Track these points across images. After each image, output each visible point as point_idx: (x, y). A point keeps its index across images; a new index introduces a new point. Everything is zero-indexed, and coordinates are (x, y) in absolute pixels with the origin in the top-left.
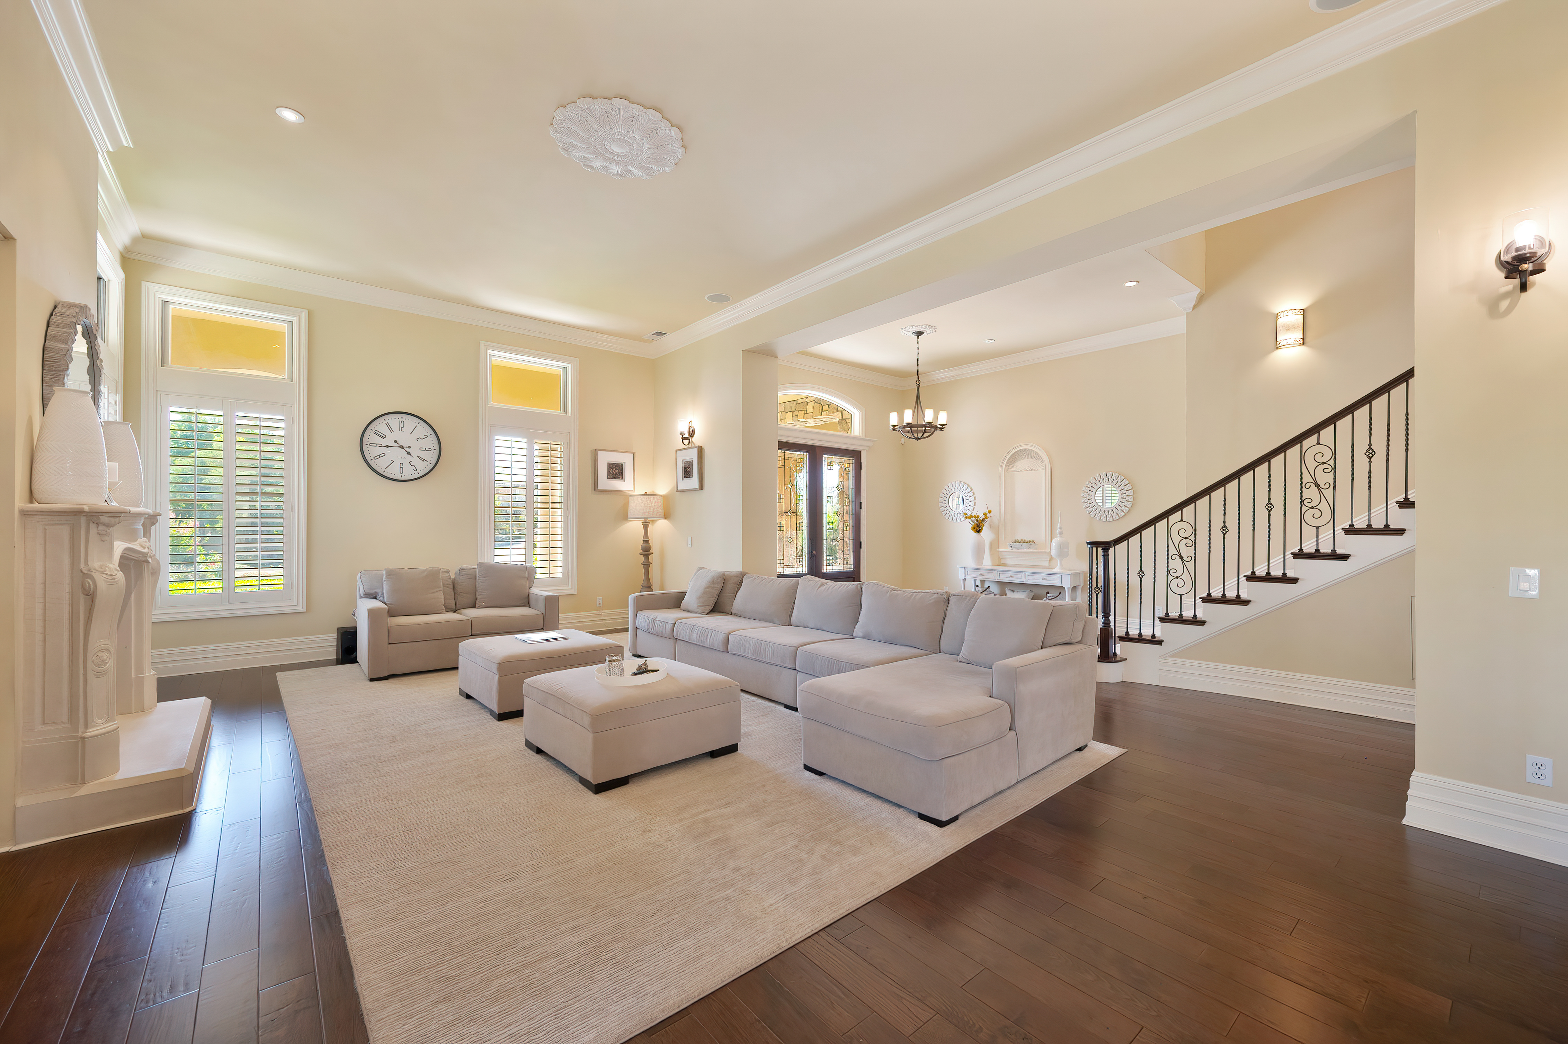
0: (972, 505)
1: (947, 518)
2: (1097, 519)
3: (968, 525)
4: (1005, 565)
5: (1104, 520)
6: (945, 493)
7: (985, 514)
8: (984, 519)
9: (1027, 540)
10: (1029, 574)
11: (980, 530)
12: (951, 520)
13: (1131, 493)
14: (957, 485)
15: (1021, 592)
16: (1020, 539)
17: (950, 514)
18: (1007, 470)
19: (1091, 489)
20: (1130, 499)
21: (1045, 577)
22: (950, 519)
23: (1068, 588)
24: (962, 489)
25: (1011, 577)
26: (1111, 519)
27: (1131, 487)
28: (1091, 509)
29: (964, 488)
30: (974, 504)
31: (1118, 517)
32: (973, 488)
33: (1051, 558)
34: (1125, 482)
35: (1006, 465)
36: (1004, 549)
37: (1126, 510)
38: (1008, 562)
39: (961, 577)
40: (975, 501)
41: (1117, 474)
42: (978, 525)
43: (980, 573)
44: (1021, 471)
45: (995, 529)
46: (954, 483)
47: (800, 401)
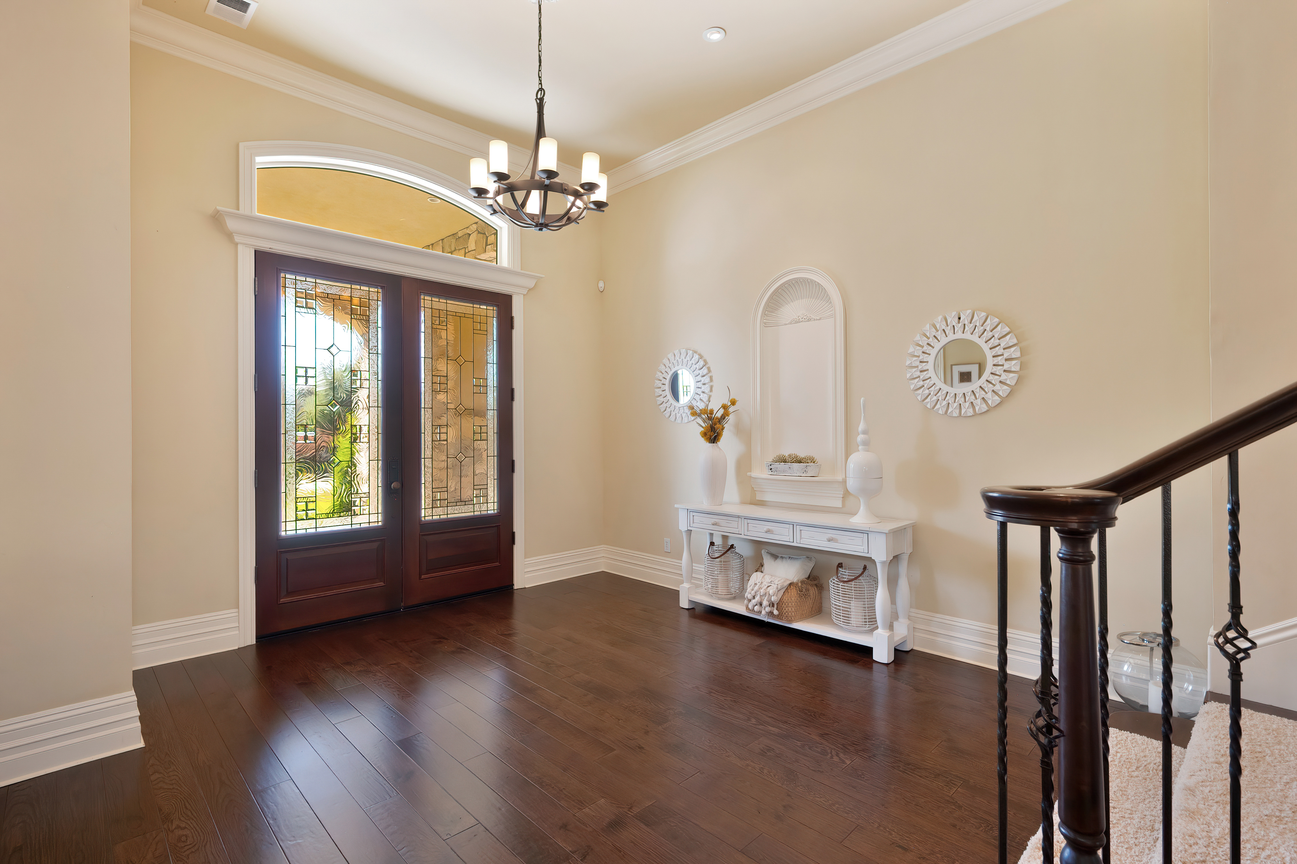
0: (706, 391)
1: (667, 415)
2: (940, 412)
3: (697, 427)
4: (762, 504)
5: (956, 414)
6: (663, 372)
7: (725, 407)
8: (723, 417)
9: (802, 454)
10: (802, 528)
11: (716, 437)
12: (673, 420)
13: (1014, 352)
14: (683, 356)
15: (789, 561)
16: (786, 454)
17: (672, 408)
18: (765, 323)
19: (926, 348)
20: (1014, 365)
21: (834, 536)
22: (672, 418)
23: (883, 563)
24: (690, 363)
25: (768, 531)
26: (970, 412)
27: (1015, 341)
28: (927, 392)
29: (693, 361)
30: (709, 389)
31: (984, 408)
32: (708, 361)
33: (847, 494)
34: (1002, 329)
35: (764, 314)
36: (760, 473)
37: (1003, 391)
38: (768, 497)
39: (683, 526)
40: (711, 384)
41: (984, 314)
42: (712, 428)
43: (713, 521)
44: (790, 323)
45: (743, 432)
46: (676, 352)
47: (460, 234)
